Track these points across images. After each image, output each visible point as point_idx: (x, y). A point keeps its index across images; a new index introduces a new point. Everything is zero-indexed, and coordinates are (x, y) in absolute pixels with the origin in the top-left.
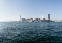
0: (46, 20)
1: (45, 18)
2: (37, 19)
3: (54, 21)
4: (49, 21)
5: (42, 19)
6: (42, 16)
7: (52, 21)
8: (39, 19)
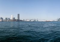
0: (16, 20)
1: (14, 18)
2: (7, 19)
3: (23, 21)
4: (18, 20)
5: (11, 18)
7: (21, 21)
8: (9, 19)
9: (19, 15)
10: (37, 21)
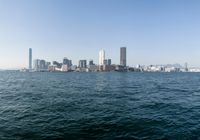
1: (110, 61)
3: (138, 70)
4: (123, 69)
6: (101, 54)
8: (91, 63)
9: (123, 51)
10: (183, 70)
